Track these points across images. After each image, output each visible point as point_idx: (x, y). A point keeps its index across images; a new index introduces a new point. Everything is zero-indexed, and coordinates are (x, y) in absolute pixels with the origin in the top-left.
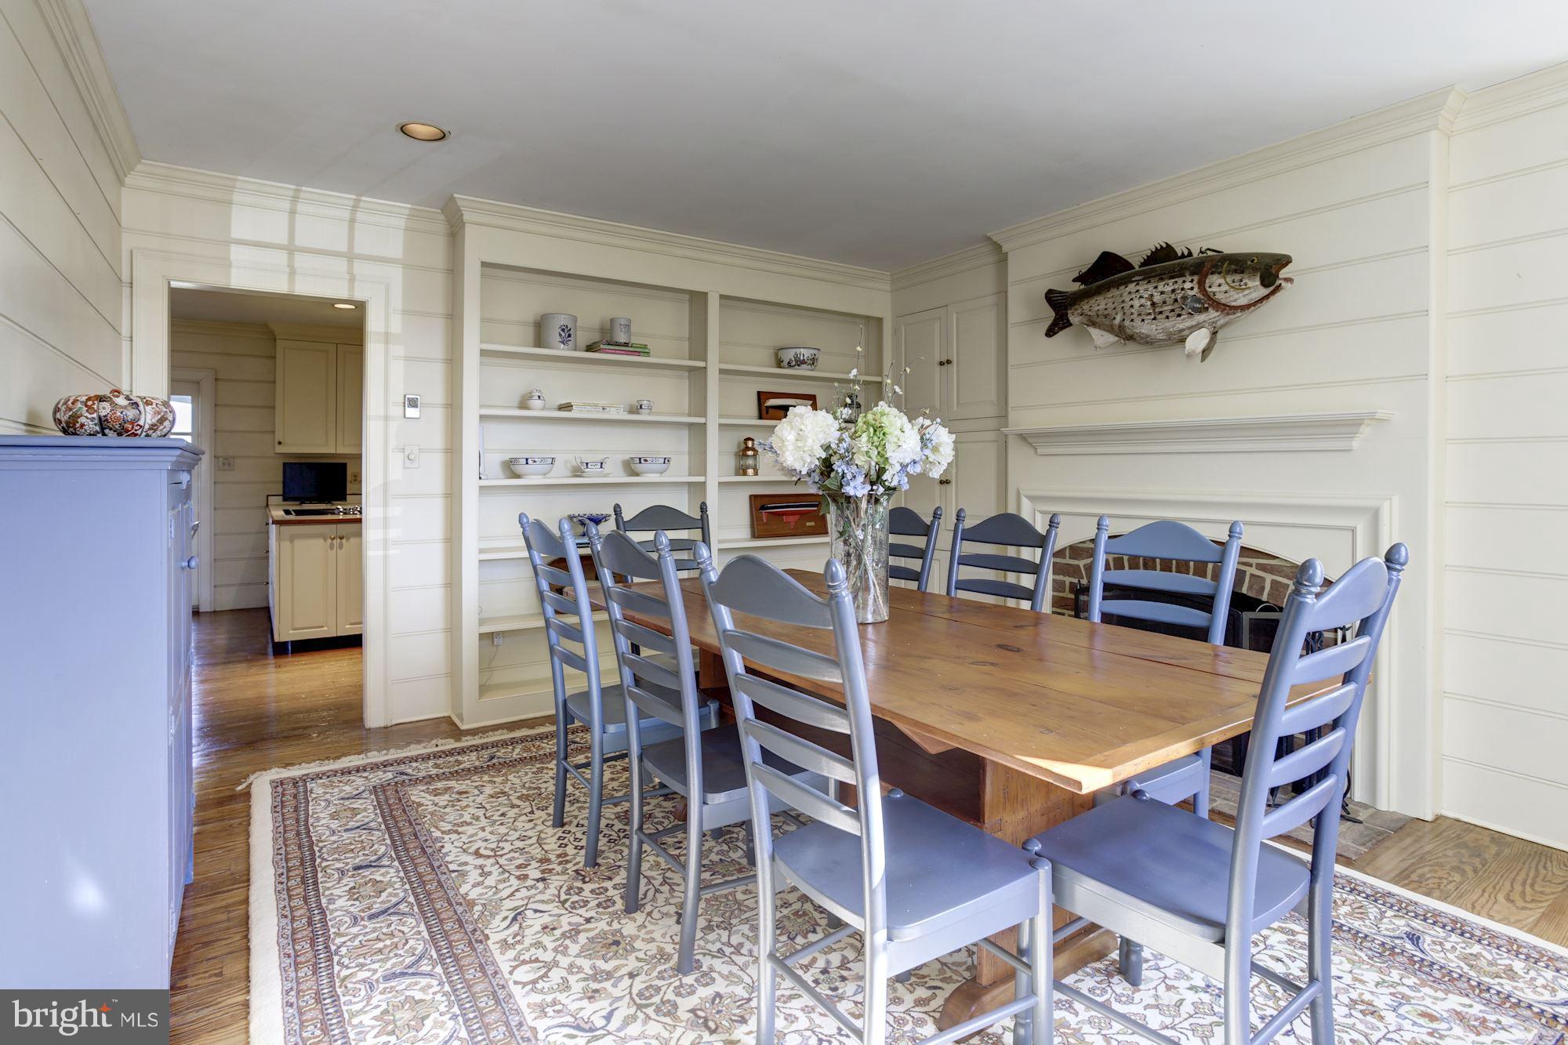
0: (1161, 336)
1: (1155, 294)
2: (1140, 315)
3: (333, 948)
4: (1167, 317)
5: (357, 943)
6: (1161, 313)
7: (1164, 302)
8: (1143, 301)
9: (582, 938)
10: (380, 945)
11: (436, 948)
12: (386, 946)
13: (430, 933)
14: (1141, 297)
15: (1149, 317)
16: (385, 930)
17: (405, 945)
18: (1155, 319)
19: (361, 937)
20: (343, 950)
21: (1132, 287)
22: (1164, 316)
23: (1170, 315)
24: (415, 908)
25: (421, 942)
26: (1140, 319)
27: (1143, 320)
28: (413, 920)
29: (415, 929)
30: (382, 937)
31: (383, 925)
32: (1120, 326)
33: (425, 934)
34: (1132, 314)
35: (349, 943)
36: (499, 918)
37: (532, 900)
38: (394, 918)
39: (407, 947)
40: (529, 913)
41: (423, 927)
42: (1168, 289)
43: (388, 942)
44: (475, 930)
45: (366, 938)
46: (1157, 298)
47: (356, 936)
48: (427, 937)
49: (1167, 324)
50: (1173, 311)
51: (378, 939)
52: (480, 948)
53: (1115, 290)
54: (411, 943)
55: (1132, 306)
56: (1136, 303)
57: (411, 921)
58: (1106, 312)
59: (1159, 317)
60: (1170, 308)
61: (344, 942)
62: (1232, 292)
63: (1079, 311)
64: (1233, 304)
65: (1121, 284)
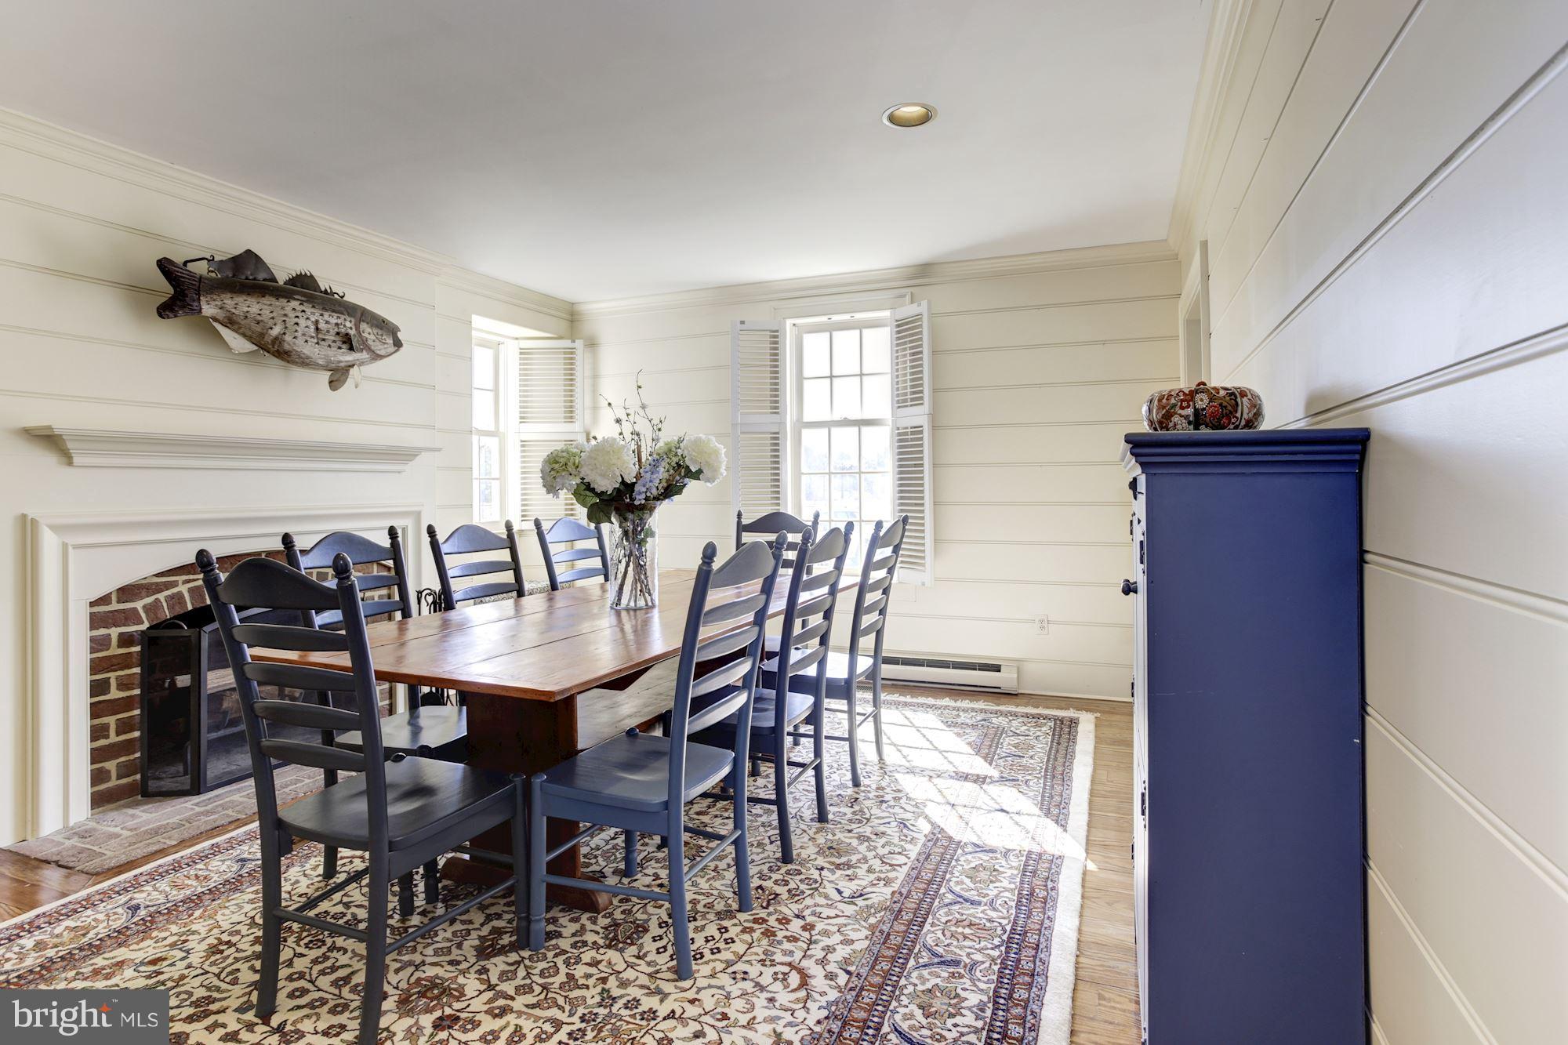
0: (321, 362)
1: (321, 321)
2: (304, 335)
3: (1003, 949)
4: (329, 346)
5: (983, 944)
6: (324, 340)
7: (328, 332)
8: (309, 323)
9: (843, 860)
10: (967, 931)
11: (931, 906)
12: (964, 927)
13: (926, 919)
14: (308, 318)
15: (312, 340)
16: (955, 943)
17: (950, 921)
18: (318, 343)
19: (977, 946)
20: (997, 941)
21: (294, 304)
22: (326, 344)
23: (333, 344)
24: (916, 951)
25: (937, 915)
26: (304, 338)
27: (306, 341)
28: (928, 938)
29: (932, 929)
30: (961, 938)
31: (953, 949)
32: (276, 338)
33: (930, 920)
34: (296, 331)
35: (990, 946)
36: (869, 902)
37: (830, 902)
38: (940, 950)
39: (950, 918)
40: (846, 894)
41: (927, 927)
42: (333, 321)
43: (960, 930)
44: (895, 902)
45: (974, 943)
46: (322, 325)
47: (980, 950)
48: (930, 917)
49: (329, 353)
50: (334, 342)
51: (965, 938)
52: (904, 891)
53: (274, 299)
54: (944, 920)
55: (297, 324)
56: (302, 322)
57: (930, 941)
58: (259, 318)
59: (322, 343)
60: (333, 338)
61: (992, 949)
62: (378, 343)
63: (219, 303)
64: (378, 352)
65: (283, 297)
